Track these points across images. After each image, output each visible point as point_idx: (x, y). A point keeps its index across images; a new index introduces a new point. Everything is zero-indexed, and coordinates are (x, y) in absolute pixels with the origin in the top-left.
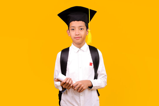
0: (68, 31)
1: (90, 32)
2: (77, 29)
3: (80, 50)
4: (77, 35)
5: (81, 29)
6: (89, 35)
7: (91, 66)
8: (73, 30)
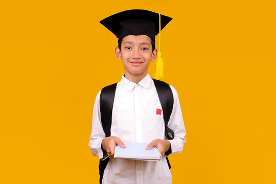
0: (118, 50)
1: (161, 56)
2: (136, 48)
3: (137, 85)
4: (136, 59)
5: (144, 49)
6: (160, 63)
7: (159, 115)
8: (129, 48)
